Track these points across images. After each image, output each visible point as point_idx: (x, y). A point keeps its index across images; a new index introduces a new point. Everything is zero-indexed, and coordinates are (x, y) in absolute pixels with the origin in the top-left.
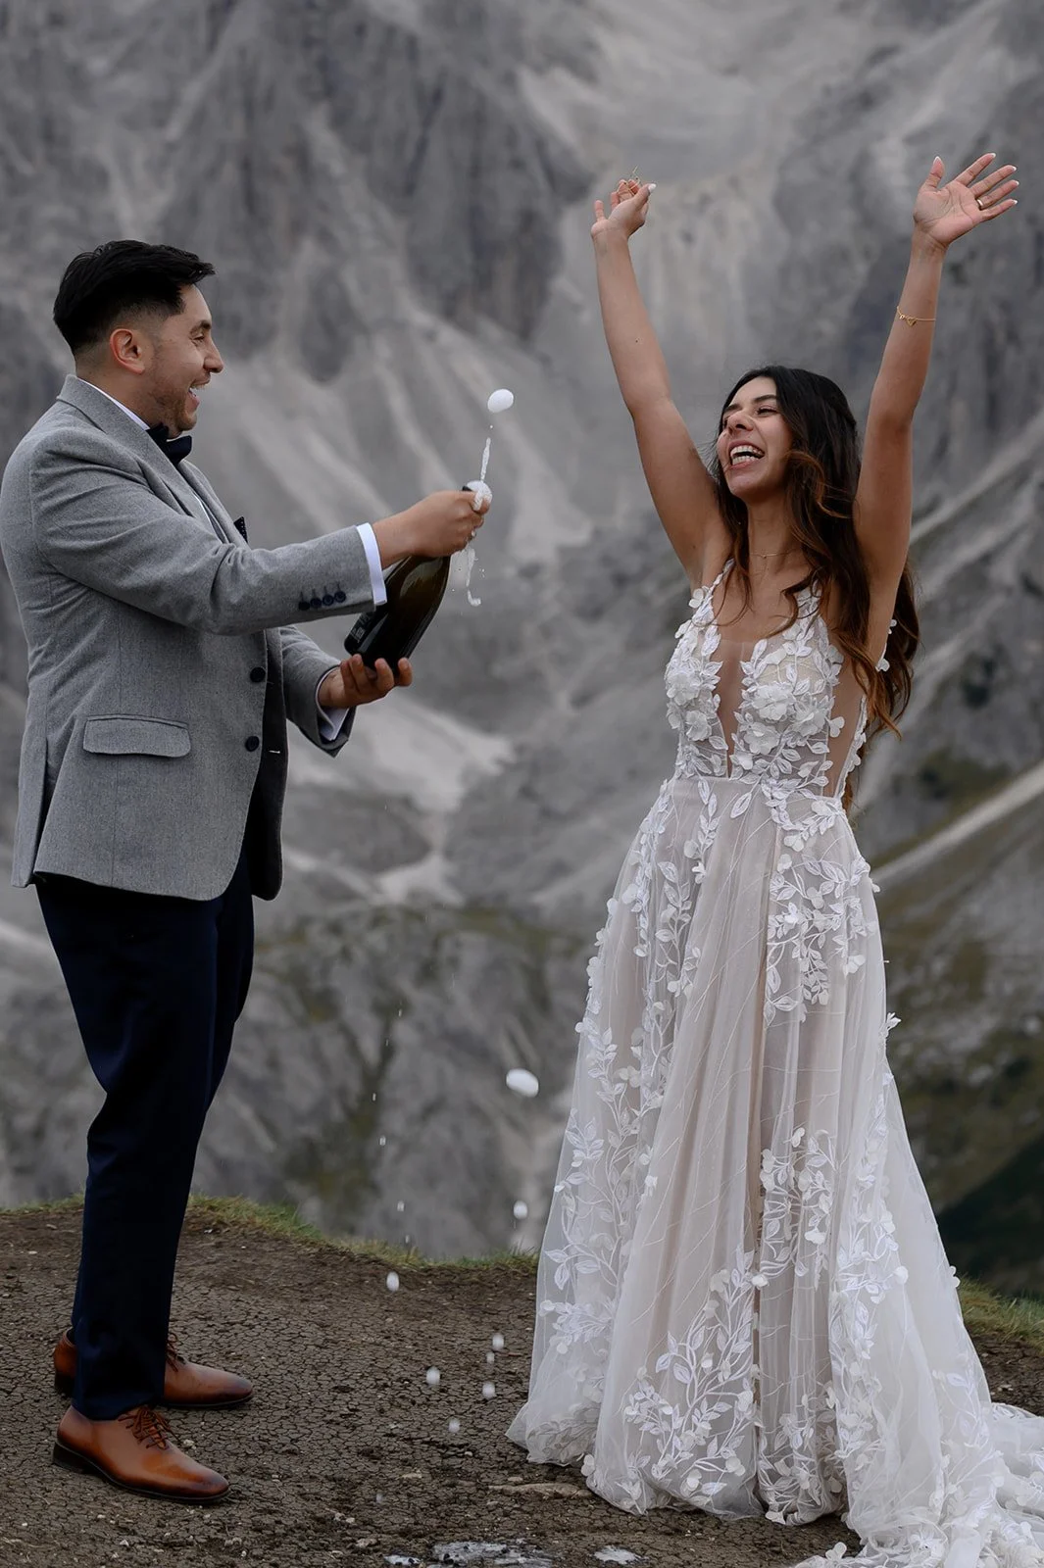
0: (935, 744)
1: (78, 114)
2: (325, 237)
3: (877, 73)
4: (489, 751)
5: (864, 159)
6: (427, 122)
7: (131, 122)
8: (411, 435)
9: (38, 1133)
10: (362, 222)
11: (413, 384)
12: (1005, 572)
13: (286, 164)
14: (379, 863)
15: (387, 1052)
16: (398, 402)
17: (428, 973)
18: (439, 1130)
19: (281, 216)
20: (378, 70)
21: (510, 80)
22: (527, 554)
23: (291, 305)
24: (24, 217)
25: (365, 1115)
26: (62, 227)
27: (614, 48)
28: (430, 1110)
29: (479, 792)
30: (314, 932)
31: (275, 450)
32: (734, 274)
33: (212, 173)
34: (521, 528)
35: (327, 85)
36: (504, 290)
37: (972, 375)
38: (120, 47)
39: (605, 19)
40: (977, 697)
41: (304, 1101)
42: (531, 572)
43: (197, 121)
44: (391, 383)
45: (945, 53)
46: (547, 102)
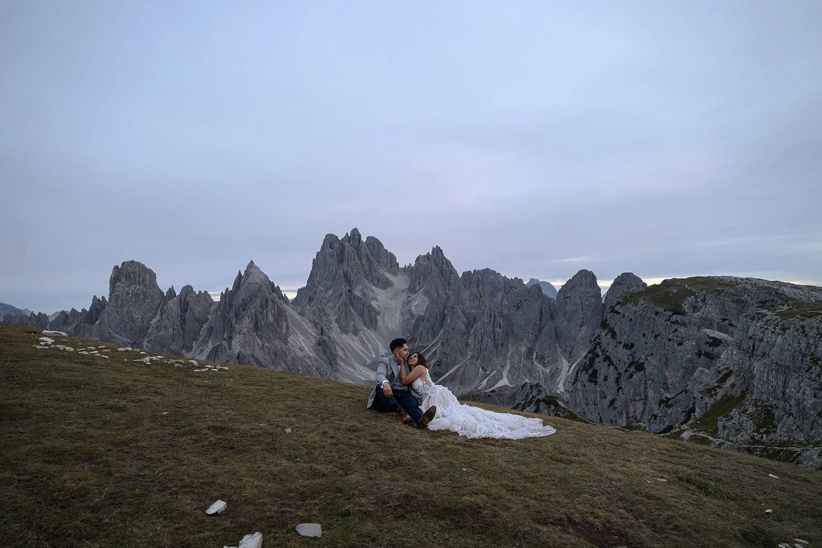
0: (434, 371)
1: (326, 308)
2: (353, 320)
3: (409, 299)
5: (410, 309)
6: (363, 307)
7: (331, 309)
8: (366, 342)
12: (438, 352)
13: (349, 312)
16: (364, 338)
19: (349, 318)
20: (357, 301)
21: (370, 302)
22: (381, 354)
23: (351, 328)
24: (323, 320)
26: (326, 321)
27: (379, 298)
31: (353, 345)
32: (398, 322)
33: (342, 314)
34: (380, 352)
35: (352, 304)
36: (373, 325)
37: (431, 331)
39: (377, 294)
40: (439, 365)
43: (339, 308)
44: (363, 336)
45: (417, 297)
46: (374, 304)
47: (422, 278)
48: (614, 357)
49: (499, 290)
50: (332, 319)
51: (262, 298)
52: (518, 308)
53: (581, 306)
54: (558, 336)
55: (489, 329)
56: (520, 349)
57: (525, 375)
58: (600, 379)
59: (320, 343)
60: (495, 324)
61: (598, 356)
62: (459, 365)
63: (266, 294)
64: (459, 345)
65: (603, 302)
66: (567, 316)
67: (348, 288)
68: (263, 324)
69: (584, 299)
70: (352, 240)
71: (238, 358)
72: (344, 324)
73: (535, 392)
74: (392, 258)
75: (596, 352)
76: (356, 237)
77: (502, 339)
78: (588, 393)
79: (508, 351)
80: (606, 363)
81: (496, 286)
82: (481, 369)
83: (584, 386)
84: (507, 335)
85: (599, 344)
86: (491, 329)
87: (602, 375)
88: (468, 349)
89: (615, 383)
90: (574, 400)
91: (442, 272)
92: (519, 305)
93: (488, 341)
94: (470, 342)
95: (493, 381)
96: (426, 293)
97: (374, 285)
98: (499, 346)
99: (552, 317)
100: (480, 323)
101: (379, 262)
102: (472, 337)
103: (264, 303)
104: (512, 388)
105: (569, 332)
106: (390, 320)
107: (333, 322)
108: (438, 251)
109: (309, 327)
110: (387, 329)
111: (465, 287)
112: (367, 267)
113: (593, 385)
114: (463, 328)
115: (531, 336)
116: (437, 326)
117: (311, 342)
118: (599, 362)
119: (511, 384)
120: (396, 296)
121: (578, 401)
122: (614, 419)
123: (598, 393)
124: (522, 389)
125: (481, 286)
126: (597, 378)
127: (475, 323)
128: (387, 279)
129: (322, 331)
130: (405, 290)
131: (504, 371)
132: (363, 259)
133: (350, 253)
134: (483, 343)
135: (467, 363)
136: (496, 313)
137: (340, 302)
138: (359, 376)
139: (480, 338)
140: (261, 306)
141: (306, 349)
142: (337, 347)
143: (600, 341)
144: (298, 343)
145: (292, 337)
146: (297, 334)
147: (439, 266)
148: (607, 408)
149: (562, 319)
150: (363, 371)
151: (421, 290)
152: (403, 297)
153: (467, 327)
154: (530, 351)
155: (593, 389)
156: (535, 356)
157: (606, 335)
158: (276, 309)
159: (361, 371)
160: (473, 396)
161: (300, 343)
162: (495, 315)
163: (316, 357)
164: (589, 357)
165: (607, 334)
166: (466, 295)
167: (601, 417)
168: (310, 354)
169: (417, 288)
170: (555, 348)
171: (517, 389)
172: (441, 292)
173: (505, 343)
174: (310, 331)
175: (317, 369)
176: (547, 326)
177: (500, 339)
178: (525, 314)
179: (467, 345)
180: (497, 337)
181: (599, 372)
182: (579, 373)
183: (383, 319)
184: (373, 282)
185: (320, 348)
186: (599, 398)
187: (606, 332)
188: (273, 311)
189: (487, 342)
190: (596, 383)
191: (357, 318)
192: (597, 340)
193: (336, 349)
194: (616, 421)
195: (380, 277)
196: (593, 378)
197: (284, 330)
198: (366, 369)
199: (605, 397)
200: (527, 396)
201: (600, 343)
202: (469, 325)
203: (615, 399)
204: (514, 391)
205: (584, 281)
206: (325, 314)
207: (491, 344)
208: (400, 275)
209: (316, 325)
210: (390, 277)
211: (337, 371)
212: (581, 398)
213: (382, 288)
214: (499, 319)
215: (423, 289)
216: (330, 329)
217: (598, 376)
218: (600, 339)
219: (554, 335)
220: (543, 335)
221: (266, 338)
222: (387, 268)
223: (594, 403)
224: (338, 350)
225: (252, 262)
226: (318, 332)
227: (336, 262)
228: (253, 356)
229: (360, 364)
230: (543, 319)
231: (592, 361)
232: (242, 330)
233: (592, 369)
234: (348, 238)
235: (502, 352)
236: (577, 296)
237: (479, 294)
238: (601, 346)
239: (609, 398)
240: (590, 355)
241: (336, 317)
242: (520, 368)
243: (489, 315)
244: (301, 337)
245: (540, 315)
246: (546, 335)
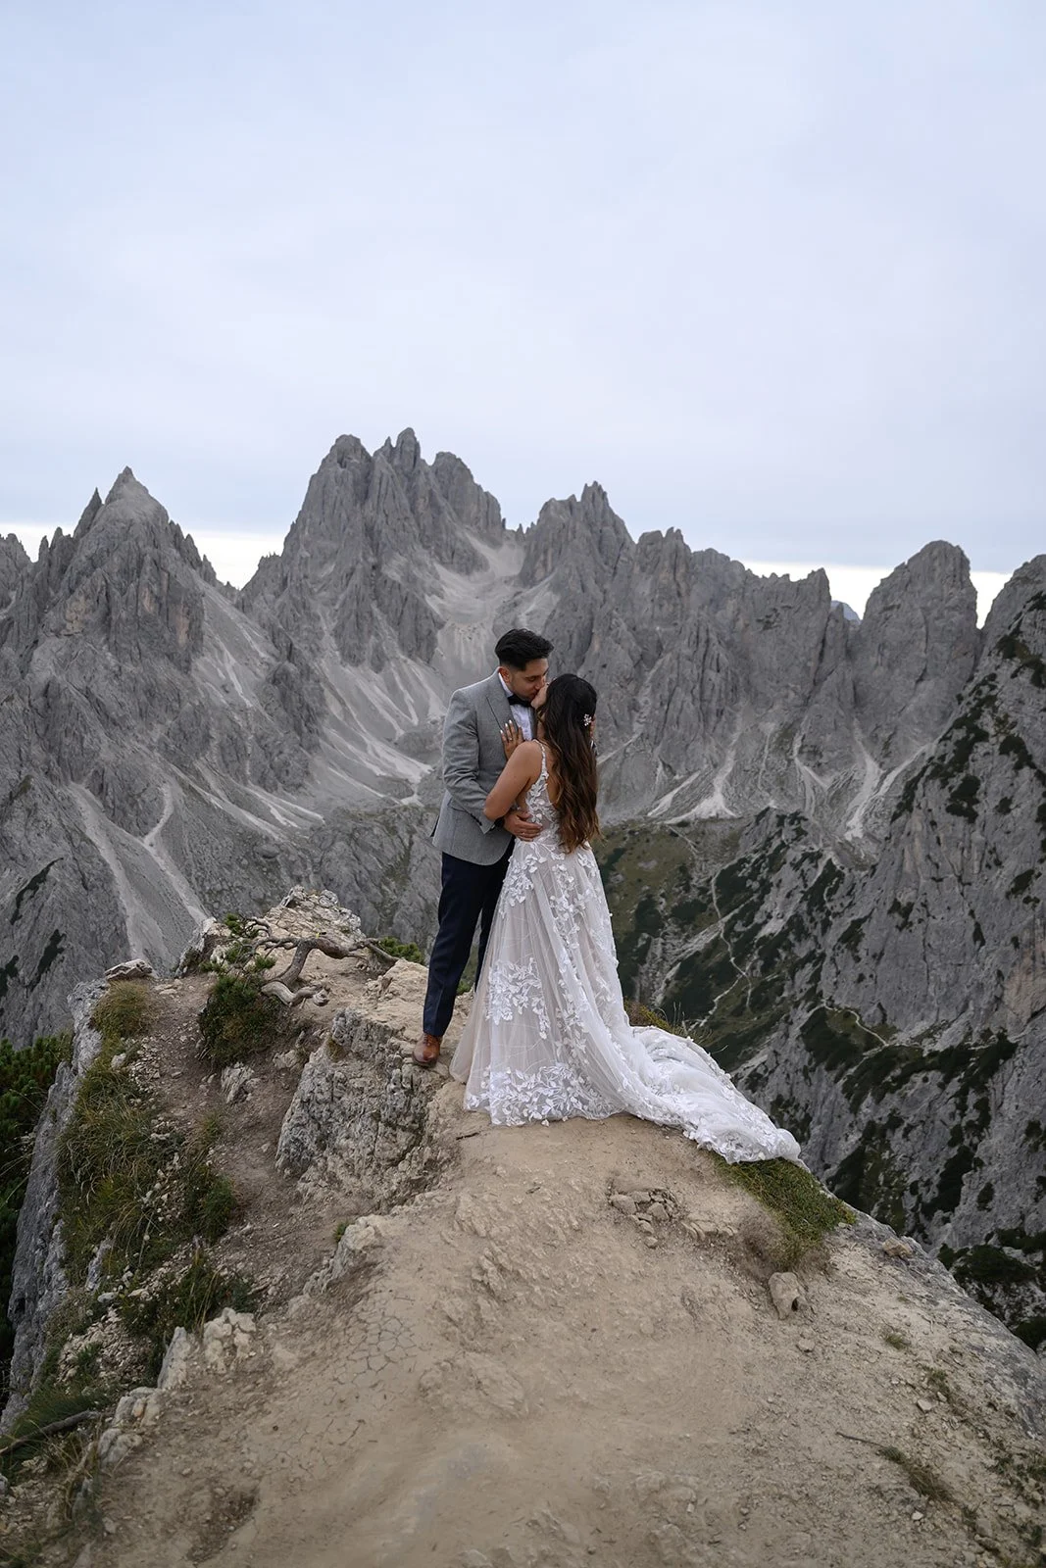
1: (311, 601)
2: (377, 635)
3: (518, 597)
4: (426, 768)
5: (516, 619)
6: (404, 605)
7: (325, 604)
8: (401, 687)
9: (321, 863)
10: (386, 631)
11: (401, 674)
13: (367, 615)
14: (401, 797)
15: (411, 843)
16: (397, 679)
17: (420, 823)
18: (426, 863)
19: (366, 629)
20: (391, 592)
21: (423, 597)
22: (434, 718)
23: (368, 653)
24: (298, 627)
25: (406, 858)
26: (309, 631)
27: (448, 591)
28: (423, 858)
29: (425, 779)
30: (388, 812)
31: (365, 690)
32: (483, 648)
33: (348, 617)
34: (430, 712)
35: (377, 596)
36: (423, 650)
38: (320, 586)
39: (444, 583)
41: (390, 856)
42: (434, 722)
43: (344, 604)
44: (396, 674)
45: (536, 593)
46: (432, 603)
47: (550, 551)
48: (1037, 742)
49: (730, 595)
50: (325, 628)
51: (129, 553)
52: (768, 625)
53: (923, 629)
54: (858, 701)
55: (691, 671)
56: (762, 725)
57: (769, 791)
58: (986, 807)
59: (277, 678)
60: (708, 660)
61: (983, 736)
62: (610, 755)
63: (141, 544)
64: (614, 707)
65: (980, 624)
66: (887, 653)
67: (372, 560)
68: (124, 615)
69: (935, 613)
70: (398, 455)
71: (46, 693)
72: (351, 643)
73: (788, 833)
74: (490, 504)
75: (978, 723)
76: (408, 449)
77: (719, 700)
78: (944, 848)
79: (732, 729)
80: (1010, 760)
81: (724, 585)
82: (660, 768)
83: (933, 824)
84: (735, 689)
85: (990, 700)
86: (695, 672)
87: (991, 795)
88: (636, 718)
89: (1037, 821)
90: (897, 863)
91: (600, 542)
92: (771, 620)
93: (685, 703)
94: (641, 700)
95: (687, 798)
96: (557, 587)
97: (442, 563)
98: (712, 715)
99: (849, 654)
100: (668, 657)
101: (459, 513)
102: (649, 690)
103: (133, 564)
104: (732, 819)
105: (888, 693)
106: (465, 642)
107: (327, 635)
108: (595, 494)
109: (256, 640)
110: (457, 662)
111: (643, 569)
112: (427, 521)
113: (961, 821)
114: (627, 665)
115: (792, 695)
116: (569, 660)
117: (255, 673)
118: (987, 754)
119: (732, 808)
120: (490, 590)
121: (908, 867)
122: (1026, 936)
123: (974, 848)
124: (757, 823)
125: (682, 570)
126: (978, 802)
127: (660, 656)
128: (474, 553)
129: (290, 653)
130: (511, 578)
131: (718, 777)
132: (421, 501)
133: (384, 478)
134: (671, 706)
135: (628, 750)
136: (711, 635)
137: (349, 588)
138: (369, 766)
139: (667, 694)
140: (125, 572)
141: (238, 688)
142: (327, 693)
143: (993, 693)
144: (221, 674)
145: (208, 658)
146: (221, 652)
147: (595, 529)
148: (1001, 896)
149: (873, 660)
150: (382, 754)
151: (546, 580)
152: (505, 593)
153: (637, 665)
154: (787, 733)
155: (960, 836)
156: (797, 746)
157: (1014, 676)
158: (165, 583)
159: (377, 755)
160: (632, 833)
161: (226, 674)
162: (708, 641)
163: (262, 710)
164: (954, 739)
165: (1017, 671)
166: (644, 588)
167: (977, 925)
168: (247, 702)
169: (540, 574)
170: (850, 729)
171: (744, 822)
172: (591, 584)
173: (728, 708)
174: (255, 646)
175: (259, 739)
176: (834, 674)
177: (715, 699)
178: (784, 643)
179: (634, 707)
180: (708, 693)
181: (983, 785)
182: (920, 785)
183: (450, 640)
184: (438, 554)
185: (276, 691)
186: (976, 864)
187: (1014, 668)
188: (155, 589)
189: (683, 702)
190: (971, 816)
191: (387, 631)
192: (985, 689)
193: (322, 700)
194: (1032, 943)
195: (458, 545)
196: (964, 802)
197: (182, 639)
198: (390, 750)
199: (998, 863)
200: (769, 840)
201: (992, 699)
202: (642, 661)
203: (1031, 872)
204: (737, 826)
205: (939, 570)
206: (308, 615)
207: (691, 709)
208: (505, 548)
209: (274, 636)
210: (483, 549)
211: (313, 747)
212: (921, 859)
213: (460, 571)
214: (717, 649)
215: (551, 577)
216: (316, 651)
217: (980, 796)
218: (993, 688)
219: (850, 697)
220: (822, 695)
221: (131, 654)
222: (479, 528)
223: (960, 879)
224: (328, 700)
225: (128, 472)
226: (276, 652)
227: (349, 495)
228: (88, 693)
229: (379, 739)
230: (826, 658)
231: (964, 750)
232: (64, 626)
233: (963, 775)
234: (388, 450)
235: (719, 730)
236: (916, 606)
237: (674, 587)
238: (995, 709)
239: (1012, 867)
240: (960, 734)
241: (334, 624)
242: (757, 773)
243: (693, 638)
244: (230, 660)
245: (820, 647)
246: (831, 694)
